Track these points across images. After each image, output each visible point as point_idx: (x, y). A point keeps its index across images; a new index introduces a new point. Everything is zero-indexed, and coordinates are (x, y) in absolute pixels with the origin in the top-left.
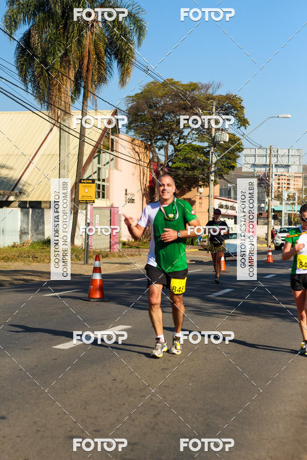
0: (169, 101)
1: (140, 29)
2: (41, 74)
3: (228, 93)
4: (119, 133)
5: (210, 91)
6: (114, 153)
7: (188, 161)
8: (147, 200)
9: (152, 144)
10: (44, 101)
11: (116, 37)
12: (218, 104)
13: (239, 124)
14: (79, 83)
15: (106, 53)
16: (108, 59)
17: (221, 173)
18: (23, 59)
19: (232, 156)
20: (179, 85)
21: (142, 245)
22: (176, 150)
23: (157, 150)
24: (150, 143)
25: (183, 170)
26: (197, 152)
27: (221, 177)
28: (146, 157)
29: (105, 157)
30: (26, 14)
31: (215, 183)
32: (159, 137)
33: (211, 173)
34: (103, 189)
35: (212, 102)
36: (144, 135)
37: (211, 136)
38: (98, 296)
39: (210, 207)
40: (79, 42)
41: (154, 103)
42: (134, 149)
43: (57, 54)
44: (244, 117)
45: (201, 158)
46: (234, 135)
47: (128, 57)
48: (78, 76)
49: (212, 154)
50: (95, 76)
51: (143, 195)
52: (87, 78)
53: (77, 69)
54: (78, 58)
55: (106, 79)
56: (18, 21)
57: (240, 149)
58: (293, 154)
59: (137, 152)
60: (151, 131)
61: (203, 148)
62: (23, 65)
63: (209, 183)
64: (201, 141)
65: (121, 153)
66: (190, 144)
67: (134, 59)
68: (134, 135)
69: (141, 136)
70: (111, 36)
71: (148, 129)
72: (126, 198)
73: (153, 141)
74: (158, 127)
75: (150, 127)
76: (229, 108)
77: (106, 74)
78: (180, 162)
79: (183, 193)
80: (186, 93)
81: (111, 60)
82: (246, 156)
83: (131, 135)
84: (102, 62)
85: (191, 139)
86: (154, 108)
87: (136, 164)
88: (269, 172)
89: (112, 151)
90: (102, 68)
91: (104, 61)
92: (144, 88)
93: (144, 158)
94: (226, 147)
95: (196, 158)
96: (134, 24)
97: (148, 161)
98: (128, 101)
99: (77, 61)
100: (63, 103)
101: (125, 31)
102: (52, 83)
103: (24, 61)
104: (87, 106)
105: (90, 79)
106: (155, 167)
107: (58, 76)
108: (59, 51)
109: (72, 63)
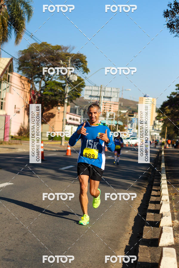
0: (44, 55)
1: (29, 12)
3: (78, 53)
4: (13, 72)
5: (68, 51)
6: (9, 83)
7: (53, 91)
9: (32, 79)
11: (14, 15)
12: (72, 58)
13: (84, 71)
15: (7, 24)
16: (9, 28)
17: (72, 99)
20: (50, 46)
21: (23, 138)
22: (46, 84)
23: (35, 83)
24: (31, 79)
25: (49, 96)
26: (58, 86)
27: (71, 101)
28: (28, 87)
29: (4, 85)
31: (68, 105)
32: (36, 76)
33: (66, 98)
34: (2, 104)
35: (69, 57)
36: (28, 74)
37: (67, 77)
39: (64, 118)
41: (35, 56)
42: (21, 82)
44: (86, 67)
45: (60, 89)
46: (80, 77)
47: (21, 28)
49: (67, 88)
50: (1, 37)
51: (25, 109)
55: (7, 39)
57: (83, 86)
58: (114, 91)
59: (23, 84)
60: (32, 72)
61: (62, 84)
63: (64, 105)
64: (61, 80)
65: (13, 83)
66: (55, 81)
67: (24, 29)
68: (22, 74)
69: (26, 74)
70: (12, 15)
71: (30, 70)
72: (15, 110)
73: (33, 78)
74: (36, 70)
75: (32, 70)
76: (78, 61)
77: (7, 36)
78: (48, 91)
79: (49, 109)
80: (54, 51)
81: (11, 28)
82: (86, 90)
83: (20, 74)
84: (5, 29)
85: (55, 78)
86: (35, 59)
87: (22, 90)
88: (99, 101)
89: (8, 82)
90: (5, 33)
91: (7, 29)
92: (29, 46)
93: (27, 88)
94: (75, 84)
95: (57, 89)
96: (26, 8)
97: (29, 89)
98: (19, 53)
101: (20, 12)
106: (33, 93)
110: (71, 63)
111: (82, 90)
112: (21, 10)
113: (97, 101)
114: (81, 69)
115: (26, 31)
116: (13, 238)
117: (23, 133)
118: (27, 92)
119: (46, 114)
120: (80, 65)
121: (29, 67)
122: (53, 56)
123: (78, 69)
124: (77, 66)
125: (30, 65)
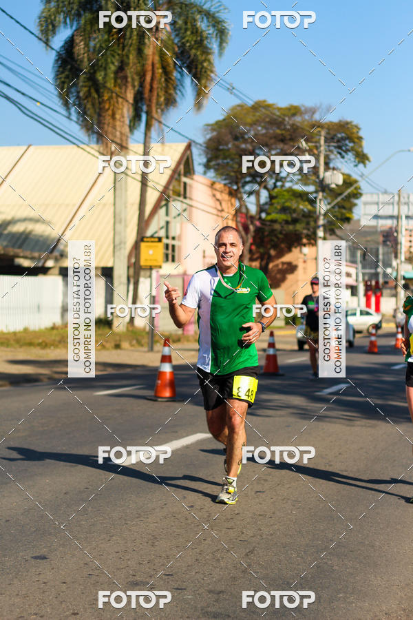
0: (262, 130)
1: (222, 33)
2: (88, 95)
3: (341, 119)
4: (194, 174)
5: (317, 117)
6: (187, 201)
7: (288, 211)
9: (238, 188)
10: (94, 132)
12: (328, 133)
13: (357, 161)
14: (139, 107)
15: (175, 66)
16: (179, 75)
17: (333, 227)
18: (63, 75)
19: (347, 205)
20: (275, 109)
22: (271, 197)
23: (245, 196)
24: (235, 187)
25: (280, 223)
26: (299, 200)
27: (332, 232)
28: (230, 206)
29: (176, 206)
30: (67, 14)
31: (325, 240)
32: (248, 179)
33: (319, 227)
34: (173, 250)
35: (319, 132)
36: (228, 177)
37: (318, 177)
38: (167, 394)
40: (140, 52)
41: (241, 134)
42: (214, 196)
43: (110, 68)
44: (362, 151)
45: (304, 207)
46: (349, 176)
47: (205, 72)
48: (139, 98)
49: (320, 202)
50: (161, 97)
52: (150, 100)
53: (136, 89)
54: (138, 74)
55: (175, 100)
56: (56, 23)
57: (357, 195)
59: (218, 200)
60: (237, 171)
61: (307, 194)
62: (63, 83)
63: (316, 241)
64: (306, 184)
65: (197, 201)
66: (290, 188)
67: (213, 73)
68: (214, 177)
69: (224, 177)
70: (183, 43)
71: (233, 168)
72: (204, 261)
73: (240, 185)
75: (236, 167)
76: (343, 139)
77: (176, 93)
78: (277, 213)
79: (281, 254)
80: (284, 120)
81: (182, 75)
82: (365, 204)
83: (210, 177)
84: (171, 79)
85: (291, 181)
86: (241, 140)
87: (218, 215)
88: (397, 226)
90: (170, 86)
91: (173, 78)
93: (228, 208)
94: (339, 191)
95: (298, 207)
96: (214, 26)
97: (233, 212)
98: (206, 130)
99: (136, 78)
100: (118, 134)
101: (201, 36)
102: (104, 107)
103: (65, 78)
104: (150, 138)
105: (154, 101)
106: (243, 220)
107: (111, 98)
108: (113, 63)
109: (129, 79)
110: (327, 144)
111: (355, 205)
112: (201, 32)
113: (391, 228)
114: (350, 156)
116: (222, 564)
118: (228, 218)
119: (277, 265)
120: (348, 147)
121: (228, 160)
122: (283, 132)
123: (343, 157)
124: (340, 151)
125: (233, 156)
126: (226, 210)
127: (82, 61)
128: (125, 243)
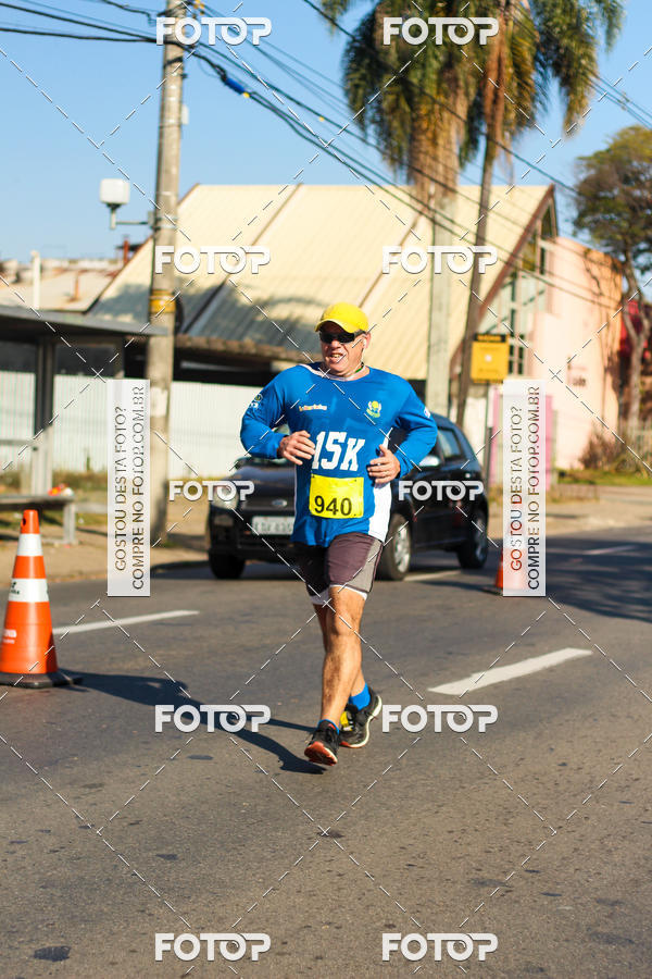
1: (612, 14)
2: (395, 108)
4: (557, 234)
6: (546, 277)
8: (614, 382)
9: (627, 260)
10: (401, 163)
11: (557, 30)
14: (476, 127)
15: (533, 64)
16: (540, 77)
18: (357, 75)
21: (601, 478)
23: (637, 273)
24: (622, 258)
28: (615, 287)
29: (528, 285)
32: (643, 246)
34: (521, 356)
36: (611, 241)
41: (633, 173)
42: (588, 270)
43: (431, 66)
47: (584, 74)
48: (476, 113)
50: (510, 112)
51: (606, 370)
52: (493, 117)
53: (472, 98)
54: (475, 74)
55: (532, 116)
59: (594, 278)
60: (627, 233)
62: (357, 86)
65: (561, 278)
67: (596, 77)
68: (589, 241)
69: (604, 242)
70: (549, 27)
71: (621, 227)
72: (570, 376)
73: (630, 255)
74: (642, 223)
75: (625, 225)
77: (535, 107)
81: (545, 78)
83: (583, 241)
84: (527, 84)
86: (635, 183)
87: (593, 302)
89: (542, 272)
90: (525, 94)
91: (530, 82)
92: (614, 139)
93: (610, 291)
97: (618, 297)
98: (578, 166)
99: (472, 80)
100: (441, 168)
101: (578, 18)
102: (420, 126)
103: (360, 79)
104: (491, 175)
105: (500, 118)
106: (633, 311)
107: (431, 112)
108: (436, 57)
109: (461, 83)
112: (579, 11)
115: (600, 83)
117: (601, 459)
118: (608, 307)
121: (613, 215)
125: (620, 209)
126: (606, 292)
127: (387, 53)
128: (446, 342)
